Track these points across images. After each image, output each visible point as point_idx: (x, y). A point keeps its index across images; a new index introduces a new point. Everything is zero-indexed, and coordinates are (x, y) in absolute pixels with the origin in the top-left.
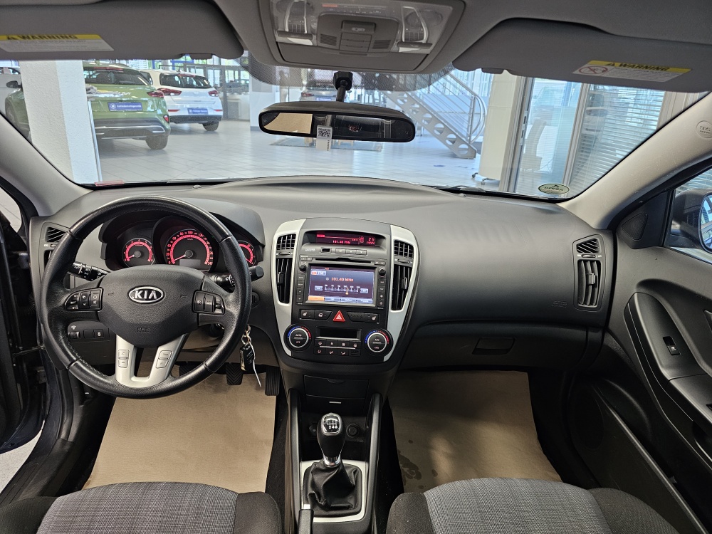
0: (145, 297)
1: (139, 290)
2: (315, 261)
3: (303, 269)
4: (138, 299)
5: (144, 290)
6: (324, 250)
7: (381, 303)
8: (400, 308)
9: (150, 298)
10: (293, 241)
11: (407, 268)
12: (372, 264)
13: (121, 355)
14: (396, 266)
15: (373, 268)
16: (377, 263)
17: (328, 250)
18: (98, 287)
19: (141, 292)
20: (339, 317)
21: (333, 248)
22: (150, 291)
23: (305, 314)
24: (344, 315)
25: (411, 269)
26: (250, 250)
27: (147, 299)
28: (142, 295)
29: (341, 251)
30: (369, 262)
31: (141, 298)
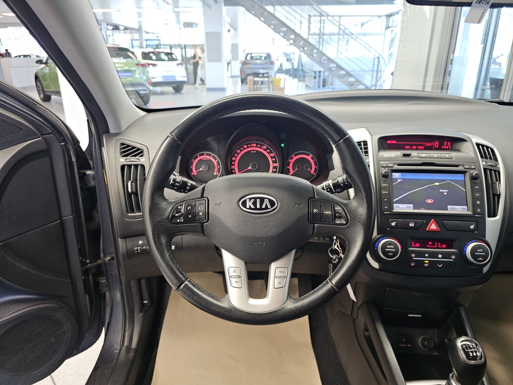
0: (258, 206)
1: (250, 199)
2: (396, 167)
3: (385, 176)
4: (250, 208)
5: (256, 198)
6: (405, 155)
7: (479, 210)
8: (495, 216)
9: (264, 206)
10: (366, 148)
11: (495, 171)
12: (460, 168)
13: (232, 274)
14: (485, 170)
15: (463, 173)
16: (467, 167)
17: (409, 155)
18: (202, 196)
19: (253, 200)
20: (433, 227)
21: (414, 153)
22: (262, 200)
23: (393, 224)
24: (438, 224)
25: (499, 172)
26: (311, 160)
27: (261, 209)
28: (255, 203)
29: (424, 155)
30: (458, 166)
31: (253, 207)
